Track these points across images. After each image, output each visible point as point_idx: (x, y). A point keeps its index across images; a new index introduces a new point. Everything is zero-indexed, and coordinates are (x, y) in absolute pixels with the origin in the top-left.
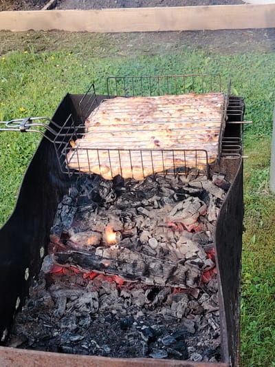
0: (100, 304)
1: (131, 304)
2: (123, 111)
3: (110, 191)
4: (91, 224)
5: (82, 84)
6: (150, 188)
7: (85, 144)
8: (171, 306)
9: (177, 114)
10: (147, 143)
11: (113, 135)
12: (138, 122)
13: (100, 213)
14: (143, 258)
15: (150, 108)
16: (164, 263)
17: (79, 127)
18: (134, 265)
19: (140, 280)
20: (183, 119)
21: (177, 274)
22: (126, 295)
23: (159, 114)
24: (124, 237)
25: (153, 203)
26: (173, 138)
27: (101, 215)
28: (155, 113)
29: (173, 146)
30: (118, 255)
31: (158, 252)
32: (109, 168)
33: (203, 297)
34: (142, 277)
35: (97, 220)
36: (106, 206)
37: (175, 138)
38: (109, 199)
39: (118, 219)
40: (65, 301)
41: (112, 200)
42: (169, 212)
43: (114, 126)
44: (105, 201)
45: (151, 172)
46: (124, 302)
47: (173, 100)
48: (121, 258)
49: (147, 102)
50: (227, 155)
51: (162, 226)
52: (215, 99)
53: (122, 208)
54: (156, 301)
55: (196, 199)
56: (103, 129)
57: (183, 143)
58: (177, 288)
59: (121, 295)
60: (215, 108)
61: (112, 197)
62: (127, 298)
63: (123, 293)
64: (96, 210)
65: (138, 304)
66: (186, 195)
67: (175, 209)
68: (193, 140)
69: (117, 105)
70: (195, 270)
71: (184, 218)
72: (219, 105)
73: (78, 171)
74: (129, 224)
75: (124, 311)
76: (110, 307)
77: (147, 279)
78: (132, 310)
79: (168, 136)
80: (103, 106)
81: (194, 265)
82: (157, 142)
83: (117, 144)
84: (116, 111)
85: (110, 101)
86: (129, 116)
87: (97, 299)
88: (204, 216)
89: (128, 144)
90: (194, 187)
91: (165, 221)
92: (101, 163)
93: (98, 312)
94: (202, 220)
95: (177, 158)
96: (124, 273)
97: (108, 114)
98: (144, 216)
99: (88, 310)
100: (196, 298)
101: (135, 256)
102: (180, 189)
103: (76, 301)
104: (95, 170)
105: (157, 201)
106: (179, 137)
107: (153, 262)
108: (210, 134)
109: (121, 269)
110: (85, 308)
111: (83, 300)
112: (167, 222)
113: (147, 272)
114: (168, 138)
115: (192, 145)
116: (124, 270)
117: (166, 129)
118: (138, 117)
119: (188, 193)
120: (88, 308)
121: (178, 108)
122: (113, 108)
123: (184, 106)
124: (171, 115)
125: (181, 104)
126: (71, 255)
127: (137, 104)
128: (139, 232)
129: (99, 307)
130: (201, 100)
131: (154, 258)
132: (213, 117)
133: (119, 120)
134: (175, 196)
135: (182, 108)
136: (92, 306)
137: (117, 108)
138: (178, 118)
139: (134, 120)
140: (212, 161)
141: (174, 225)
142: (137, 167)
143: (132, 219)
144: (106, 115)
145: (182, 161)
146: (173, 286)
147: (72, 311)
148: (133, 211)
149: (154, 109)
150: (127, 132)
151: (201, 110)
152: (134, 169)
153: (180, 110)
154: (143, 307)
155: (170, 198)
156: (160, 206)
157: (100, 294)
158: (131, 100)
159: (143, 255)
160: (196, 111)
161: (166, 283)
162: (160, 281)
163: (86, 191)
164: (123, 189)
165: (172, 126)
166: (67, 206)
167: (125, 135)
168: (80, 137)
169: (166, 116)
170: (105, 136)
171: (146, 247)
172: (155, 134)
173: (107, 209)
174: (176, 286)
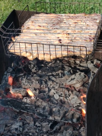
0: (23, 129)
1: (41, 130)
2: (43, 21)
3: (35, 66)
4: (22, 84)
5: (30, 3)
6: (57, 65)
7: (19, 39)
8: (63, 133)
9: (74, 25)
10: (54, 41)
11: (36, 35)
12: (51, 28)
13: (28, 78)
14: (49, 105)
15: (59, 21)
16: (61, 108)
17: (18, 29)
18: (44, 108)
19: (47, 117)
20: (77, 28)
21: (68, 115)
22: (38, 125)
23: (63, 24)
24: (40, 92)
25: (58, 74)
26: (69, 39)
27: (28, 80)
28: (61, 23)
29: (69, 43)
30: (35, 102)
31: (59, 102)
32: (31, 54)
33: (82, 129)
34: (48, 116)
35: (25, 82)
36: (32, 74)
37: (71, 39)
38: (33, 70)
39: (37, 82)
40: (4, 126)
41: (35, 71)
42: (67, 80)
43: (37, 29)
44: (31, 71)
45: (55, 57)
46: (37, 129)
47: (73, 17)
48: (37, 104)
49: (58, 17)
50: (99, 50)
51: (62, 88)
52: (96, 17)
53: (41, 76)
54: (55, 129)
55: (83, 74)
56: (31, 31)
57: (75, 42)
58: (67, 123)
59: (36, 125)
60: (96, 22)
61: (35, 70)
62: (39, 127)
63: (37, 124)
64: (26, 76)
65: (45, 130)
66: (78, 71)
67: (70, 79)
68: (81, 40)
69: (40, 18)
70: (78, 113)
71: (74, 84)
72: (98, 21)
73: (14, 54)
74: (44, 85)
75: (36, 134)
76: (29, 131)
77: (50, 117)
78: (41, 134)
79: (66, 37)
80: (33, 18)
81: (78, 111)
82: (60, 40)
83: (38, 40)
84: (39, 21)
85: (37, 15)
86: (46, 25)
87: (22, 126)
88: (87, 84)
89: (44, 40)
90: (83, 67)
91: (64, 85)
92: (27, 51)
93: (22, 134)
94: (86, 86)
95: (70, 50)
96: (38, 113)
97: (35, 23)
98: (53, 81)
99: (16, 132)
100: (78, 129)
101: (44, 104)
102: (75, 67)
103: (10, 127)
104: (24, 54)
105: (61, 73)
106: (73, 38)
107: (55, 107)
108: (91, 37)
109: (36, 111)
110: (14, 131)
111: (14, 127)
112: (65, 86)
113: (51, 113)
114: (67, 39)
115: (80, 43)
116: (38, 111)
117: (66, 34)
118: (51, 25)
119: (79, 69)
120: (16, 131)
121: (74, 22)
122: (38, 19)
123: (78, 21)
124: (70, 25)
125: (77, 19)
126: (9, 101)
127: (52, 18)
128: (49, 90)
129: (23, 130)
130: (88, 17)
131: (55, 105)
132: (94, 28)
133: (40, 26)
134: (71, 71)
135: (77, 21)
136: (18, 130)
137: (40, 19)
138: (74, 27)
139: (49, 27)
140: (90, 53)
141: (69, 87)
142: (47, 54)
143: (46, 82)
144: (34, 23)
145: (73, 52)
146: (65, 122)
147: (8, 132)
148: (47, 78)
149: (61, 21)
150: (44, 33)
151: (87, 24)
152: (45, 55)
153: (75, 23)
154: (47, 132)
155: (68, 72)
156: (63, 76)
157: (24, 123)
158: (49, 15)
159: (49, 103)
160: (85, 24)
161: (61, 119)
162: (58, 118)
163: (21, 65)
164: (43, 65)
165: (70, 31)
166: (10, 74)
167: (43, 35)
168: (18, 35)
169: (67, 26)
170: (32, 35)
171: (52, 99)
172: (60, 36)
173: (32, 76)
174: (67, 122)
